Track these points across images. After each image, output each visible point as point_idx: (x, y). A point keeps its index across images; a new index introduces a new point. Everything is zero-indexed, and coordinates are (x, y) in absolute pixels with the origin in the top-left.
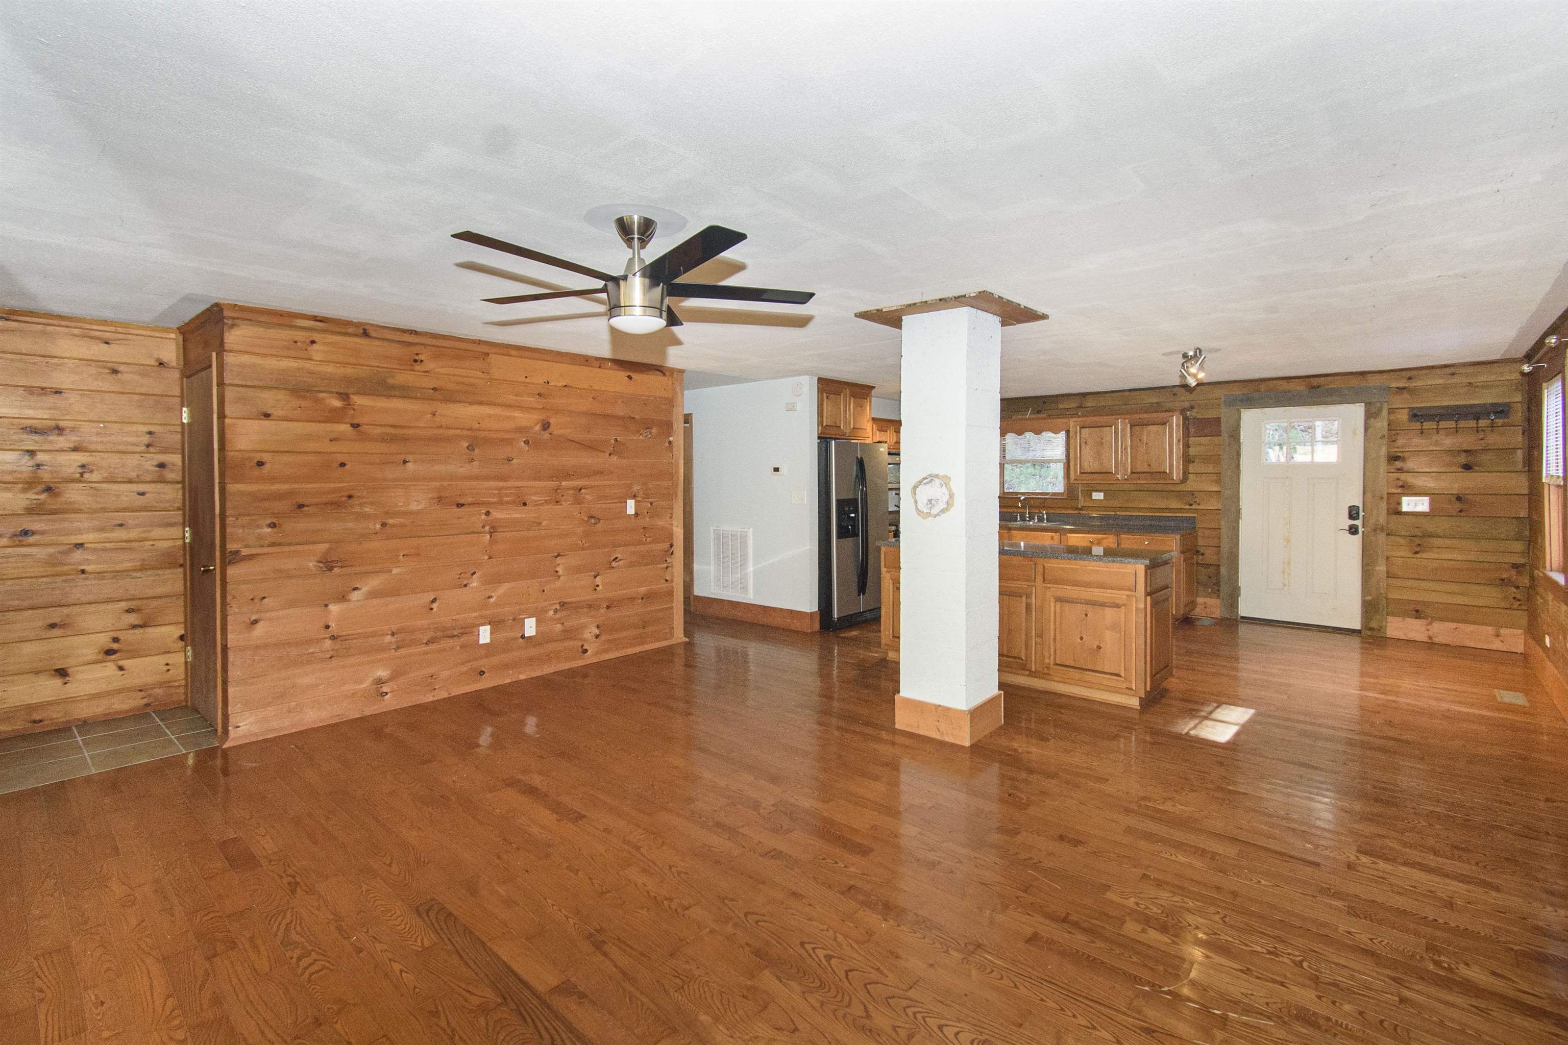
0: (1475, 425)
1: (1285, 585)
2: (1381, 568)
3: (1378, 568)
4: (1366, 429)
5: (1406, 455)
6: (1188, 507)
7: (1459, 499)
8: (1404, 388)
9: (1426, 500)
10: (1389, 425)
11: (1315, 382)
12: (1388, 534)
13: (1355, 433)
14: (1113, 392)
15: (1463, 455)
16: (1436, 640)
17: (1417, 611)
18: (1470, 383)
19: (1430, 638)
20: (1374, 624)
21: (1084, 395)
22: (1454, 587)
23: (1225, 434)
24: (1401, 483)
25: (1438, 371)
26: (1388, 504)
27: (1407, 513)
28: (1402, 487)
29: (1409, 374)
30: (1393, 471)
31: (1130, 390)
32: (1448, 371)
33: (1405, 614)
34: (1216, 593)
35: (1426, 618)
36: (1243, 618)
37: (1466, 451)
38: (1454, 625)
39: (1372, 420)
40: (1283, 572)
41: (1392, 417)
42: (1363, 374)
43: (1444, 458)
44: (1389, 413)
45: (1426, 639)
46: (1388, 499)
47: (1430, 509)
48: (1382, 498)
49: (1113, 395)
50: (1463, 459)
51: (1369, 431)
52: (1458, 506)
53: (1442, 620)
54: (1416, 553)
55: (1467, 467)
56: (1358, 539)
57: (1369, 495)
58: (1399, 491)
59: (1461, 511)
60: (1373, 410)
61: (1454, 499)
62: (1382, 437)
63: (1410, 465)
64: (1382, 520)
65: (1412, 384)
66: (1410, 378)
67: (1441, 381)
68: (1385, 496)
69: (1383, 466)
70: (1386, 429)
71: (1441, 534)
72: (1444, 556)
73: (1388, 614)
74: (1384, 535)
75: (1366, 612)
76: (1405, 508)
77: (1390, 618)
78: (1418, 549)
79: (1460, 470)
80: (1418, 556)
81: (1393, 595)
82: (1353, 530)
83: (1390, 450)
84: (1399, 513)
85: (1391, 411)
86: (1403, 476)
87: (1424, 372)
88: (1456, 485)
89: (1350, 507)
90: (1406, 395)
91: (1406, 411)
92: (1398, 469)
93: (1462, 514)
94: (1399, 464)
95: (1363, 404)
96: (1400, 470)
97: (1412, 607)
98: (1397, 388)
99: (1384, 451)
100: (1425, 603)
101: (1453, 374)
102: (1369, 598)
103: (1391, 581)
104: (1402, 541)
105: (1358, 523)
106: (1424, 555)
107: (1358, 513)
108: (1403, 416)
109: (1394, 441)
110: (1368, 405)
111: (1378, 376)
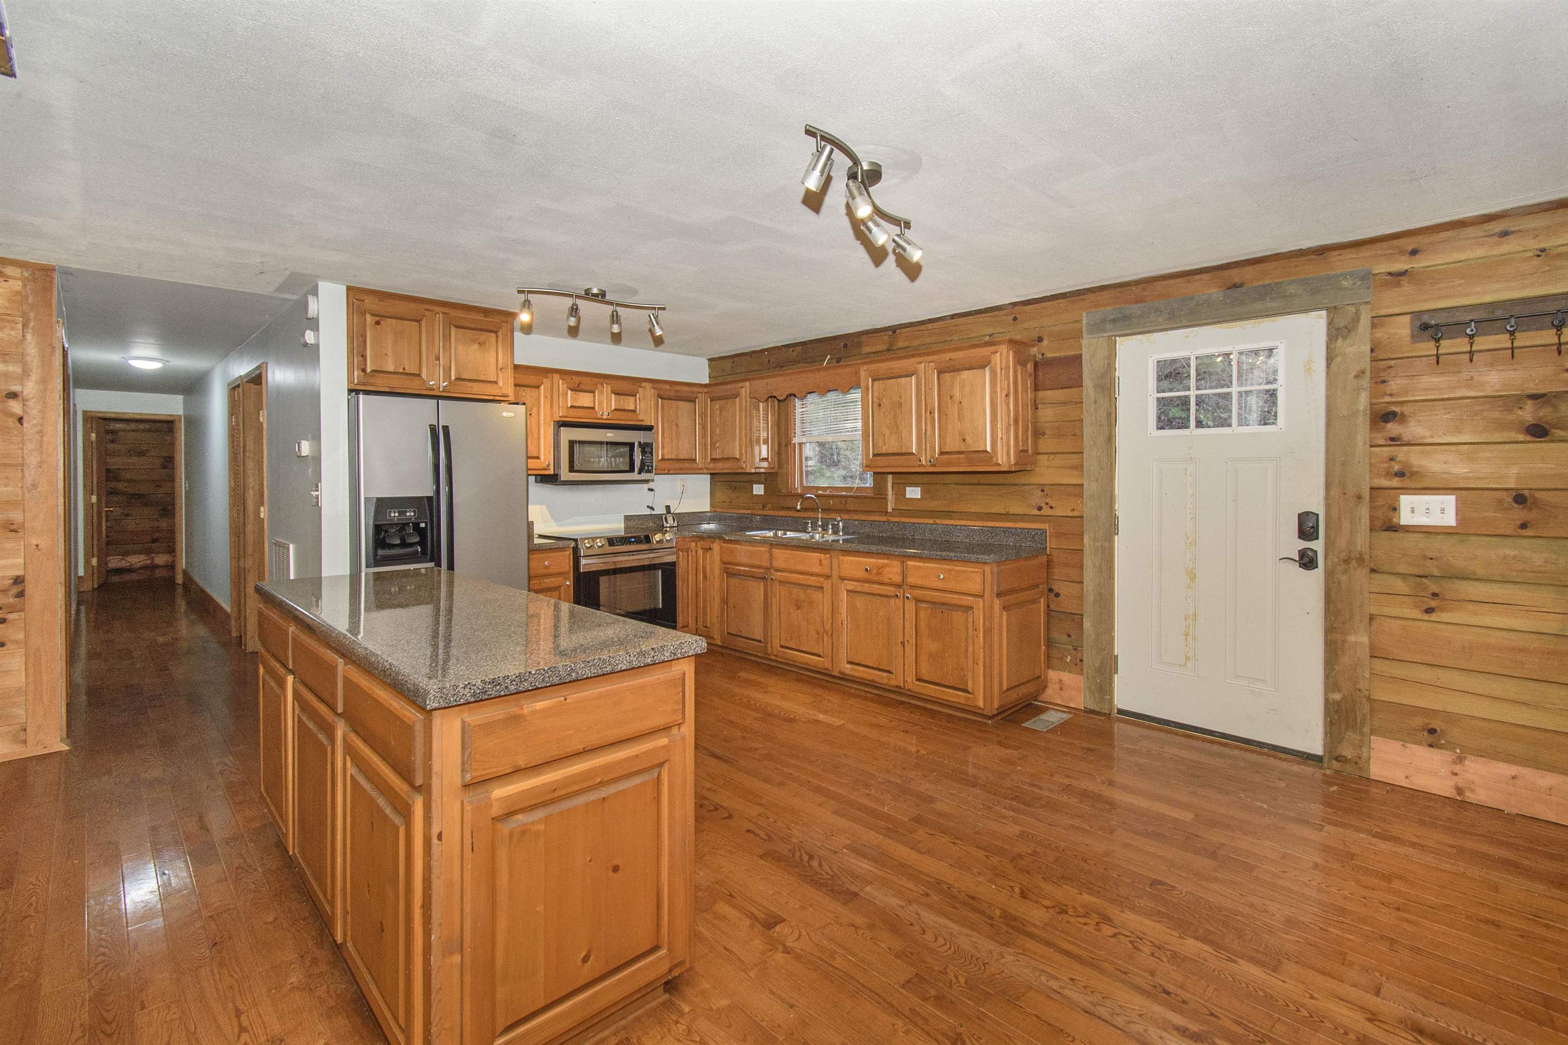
0: (1555, 340)
1: (1188, 658)
2: (1360, 638)
3: (1352, 638)
4: (1330, 360)
5: (1407, 409)
6: (1036, 512)
7: (1520, 499)
8: (1404, 273)
9: (1449, 501)
10: (1372, 350)
11: (1235, 276)
12: (1373, 571)
13: (1308, 371)
14: (930, 321)
15: (1529, 405)
16: (1471, 797)
17: (1432, 731)
18: (1543, 250)
19: (1460, 791)
20: (1347, 752)
21: (894, 329)
22: (1509, 689)
23: (1088, 381)
24: (1396, 468)
25: (1470, 231)
26: (1372, 508)
27: (1408, 529)
28: (1400, 474)
29: (1409, 244)
30: (1382, 442)
31: (953, 317)
32: (1497, 227)
33: (1405, 735)
34: (1078, 665)
35: (1450, 746)
36: (1120, 712)
37: (1534, 397)
38: (1513, 770)
39: (1340, 341)
40: (1187, 634)
41: (1379, 334)
42: (1322, 251)
43: (1485, 414)
44: (1373, 326)
45: (1450, 793)
46: (1372, 499)
47: (1457, 524)
48: (1359, 497)
49: (930, 326)
50: (1528, 413)
51: (1334, 367)
52: (1519, 514)
53: (1481, 753)
54: (1429, 611)
55: (1538, 431)
56: (1317, 576)
57: (1335, 492)
58: (1395, 482)
59: (1524, 526)
60: (1341, 322)
61: (1510, 500)
62: (1360, 375)
63: (1414, 430)
64: (1362, 540)
65: (1419, 263)
66: (1414, 252)
67: (1479, 252)
68: (1366, 494)
69: (1362, 432)
70: (1368, 359)
71: (1481, 572)
72: (1488, 620)
73: (1373, 732)
74: (1365, 572)
75: (1331, 723)
76: (1406, 518)
77: (1377, 742)
78: (1433, 603)
79: (1521, 437)
80: (1434, 617)
81: (1383, 694)
82: (1307, 561)
83: (1375, 401)
84: (1394, 528)
85: (1377, 322)
86: (1401, 453)
87: (1443, 235)
88: (1514, 470)
89: (1300, 515)
90: (1407, 287)
91: (1407, 318)
92: (1392, 439)
93: (1529, 532)
94: (1393, 428)
95: (1324, 313)
96: (1395, 440)
97: (1419, 721)
98: (1390, 274)
99: (1363, 402)
100: (1451, 718)
101: (1505, 234)
102: (1337, 696)
103: (1379, 665)
104: (1400, 585)
105: (1318, 545)
106: (1445, 617)
107: (1316, 528)
108: (1402, 329)
109: (1383, 382)
110: (1332, 311)
111: (1349, 254)
